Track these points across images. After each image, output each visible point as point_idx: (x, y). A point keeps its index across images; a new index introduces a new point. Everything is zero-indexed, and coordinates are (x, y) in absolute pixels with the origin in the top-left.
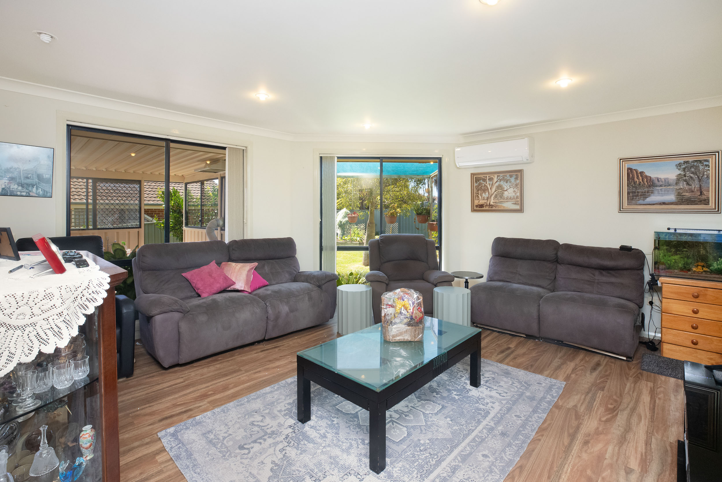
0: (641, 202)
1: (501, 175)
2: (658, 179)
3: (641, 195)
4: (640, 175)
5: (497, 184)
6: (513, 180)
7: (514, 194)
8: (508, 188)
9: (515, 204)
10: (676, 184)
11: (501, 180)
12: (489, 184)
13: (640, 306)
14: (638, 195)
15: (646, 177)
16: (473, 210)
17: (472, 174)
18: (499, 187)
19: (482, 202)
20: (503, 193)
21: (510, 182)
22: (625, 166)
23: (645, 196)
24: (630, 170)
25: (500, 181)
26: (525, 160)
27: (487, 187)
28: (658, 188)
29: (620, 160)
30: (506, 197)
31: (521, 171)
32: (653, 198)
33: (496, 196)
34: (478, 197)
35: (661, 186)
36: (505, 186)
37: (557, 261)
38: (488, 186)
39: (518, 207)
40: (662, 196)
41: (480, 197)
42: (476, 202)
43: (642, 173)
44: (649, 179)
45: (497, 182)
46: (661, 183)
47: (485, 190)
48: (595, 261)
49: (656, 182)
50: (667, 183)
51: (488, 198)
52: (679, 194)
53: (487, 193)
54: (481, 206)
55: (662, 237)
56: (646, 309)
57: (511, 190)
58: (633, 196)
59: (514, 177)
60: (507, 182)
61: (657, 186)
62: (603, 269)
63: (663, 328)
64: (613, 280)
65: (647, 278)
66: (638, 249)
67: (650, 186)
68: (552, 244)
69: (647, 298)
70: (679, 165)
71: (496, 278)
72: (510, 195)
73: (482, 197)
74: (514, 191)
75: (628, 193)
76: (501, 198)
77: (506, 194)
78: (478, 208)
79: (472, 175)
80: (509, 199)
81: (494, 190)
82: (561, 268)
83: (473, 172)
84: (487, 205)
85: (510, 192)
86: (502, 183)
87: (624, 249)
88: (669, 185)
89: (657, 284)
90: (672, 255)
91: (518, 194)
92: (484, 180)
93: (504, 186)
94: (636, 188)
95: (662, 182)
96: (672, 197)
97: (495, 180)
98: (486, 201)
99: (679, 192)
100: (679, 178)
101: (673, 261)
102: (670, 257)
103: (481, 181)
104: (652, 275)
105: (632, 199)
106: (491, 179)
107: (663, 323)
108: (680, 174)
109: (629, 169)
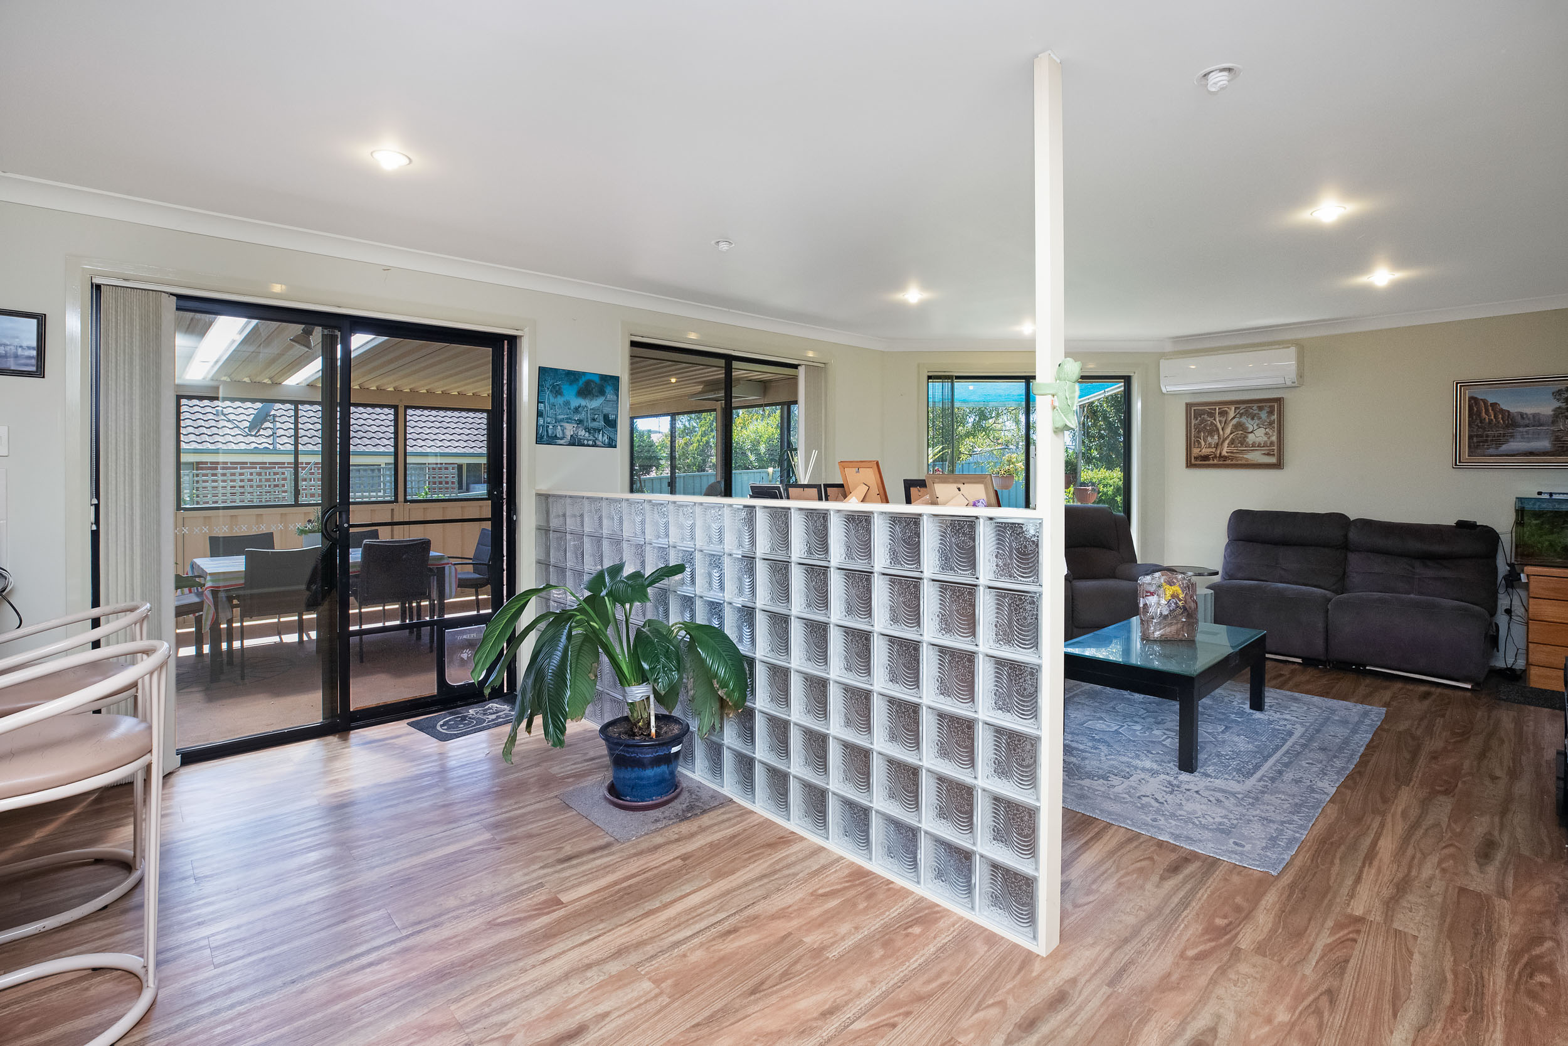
0: (1491, 451)
1: (1243, 406)
2: (1522, 415)
3: (1492, 440)
4: (1490, 408)
5: (1234, 422)
6: (1264, 415)
7: (1265, 439)
8: (1256, 427)
9: (1268, 454)
10: (1553, 423)
11: (1241, 415)
12: (1220, 422)
13: (1493, 612)
14: (1486, 441)
15: (1502, 411)
16: (1190, 465)
17: (1187, 404)
18: (1239, 426)
19: (1205, 451)
20: (1246, 437)
21: (1260, 418)
22: (1465, 394)
23: (1499, 441)
24: (1474, 401)
25: (1241, 417)
26: (1289, 383)
27: (1216, 426)
28: (1521, 429)
29: (1457, 384)
30: (1251, 443)
31: (1279, 401)
32: (1514, 445)
33: (1232, 442)
34: (1199, 443)
35: (1527, 426)
36: (1250, 425)
37: (1345, 546)
38: (1218, 425)
39: (1273, 460)
40: (1528, 442)
41: (1203, 443)
42: (1196, 451)
43: (1494, 405)
44: (1507, 414)
45: (1234, 418)
46: (1527, 422)
47: (1213, 430)
48: (1414, 545)
49: (1519, 418)
50: (1537, 421)
51: (1217, 444)
52: (1557, 439)
53: (1216, 437)
54: (1206, 458)
55: (1528, 507)
56: (1502, 619)
57: (1260, 433)
58: (1478, 442)
59: (1267, 409)
60: (1253, 419)
61: (1519, 426)
62: (1426, 558)
63: (1530, 645)
64: (1446, 573)
65: (1503, 569)
66: (1486, 526)
67: (1507, 426)
68: (1338, 520)
69: (1503, 602)
70: (1557, 394)
71: (1240, 575)
72: (1258, 440)
73: (1205, 442)
74: (1266, 434)
75: (1470, 437)
76: (1242, 444)
77: (1251, 438)
78: (1197, 461)
79: (1189, 406)
80: (1256, 446)
81: (1228, 431)
82: (1353, 558)
83: (1188, 401)
84: (1215, 457)
85: (1258, 435)
86: (1244, 420)
87: (1462, 525)
88: (1541, 425)
89: (1520, 579)
90: (1546, 534)
91: (1274, 438)
92: (1211, 414)
93: (1248, 425)
94: (1484, 429)
95: (1529, 419)
96: (1545, 444)
97: (1232, 414)
98: (1214, 450)
99: (1557, 436)
100: (1558, 414)
101: (1547, 543)
102: (1541, 536)
103: (1206, 416)
104: (1511, 565)
105: (1477, 447)
106: (1223, 413)
107: (1530, 636)
108: (1560, 408)
109: (1471, 398)
